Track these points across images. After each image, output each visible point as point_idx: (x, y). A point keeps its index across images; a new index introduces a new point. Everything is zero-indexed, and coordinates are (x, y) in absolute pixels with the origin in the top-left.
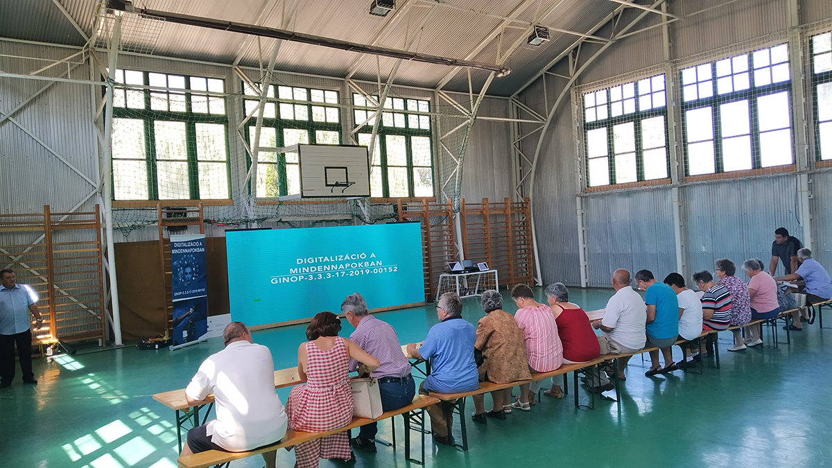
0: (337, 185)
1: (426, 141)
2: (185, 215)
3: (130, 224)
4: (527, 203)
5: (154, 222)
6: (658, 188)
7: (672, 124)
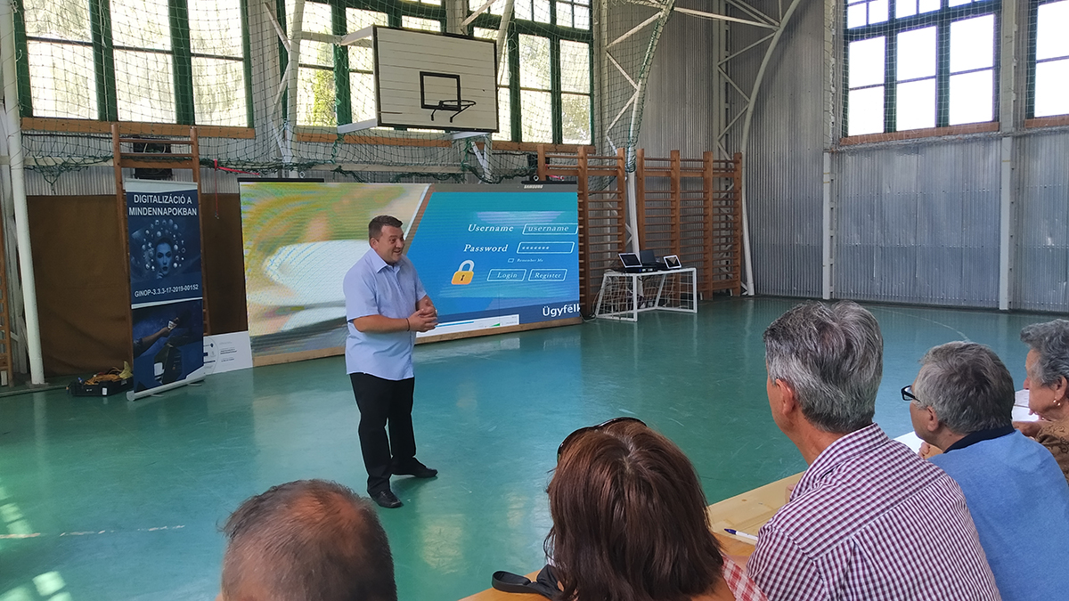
0: (442, 106)
1: (582, 49)
2: (169, 150)
3: (60, 161)
4: (736, 162)
5: (106, 159)
6: (975, 138)
7: (1011, 27)
